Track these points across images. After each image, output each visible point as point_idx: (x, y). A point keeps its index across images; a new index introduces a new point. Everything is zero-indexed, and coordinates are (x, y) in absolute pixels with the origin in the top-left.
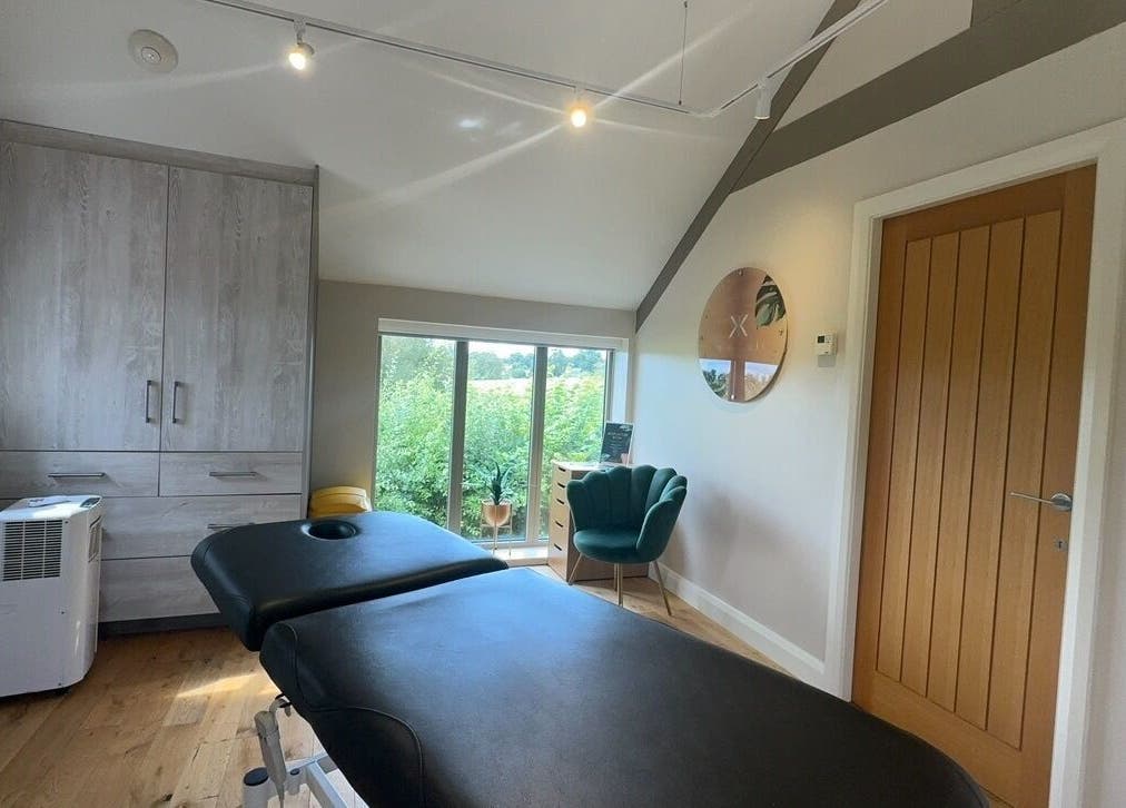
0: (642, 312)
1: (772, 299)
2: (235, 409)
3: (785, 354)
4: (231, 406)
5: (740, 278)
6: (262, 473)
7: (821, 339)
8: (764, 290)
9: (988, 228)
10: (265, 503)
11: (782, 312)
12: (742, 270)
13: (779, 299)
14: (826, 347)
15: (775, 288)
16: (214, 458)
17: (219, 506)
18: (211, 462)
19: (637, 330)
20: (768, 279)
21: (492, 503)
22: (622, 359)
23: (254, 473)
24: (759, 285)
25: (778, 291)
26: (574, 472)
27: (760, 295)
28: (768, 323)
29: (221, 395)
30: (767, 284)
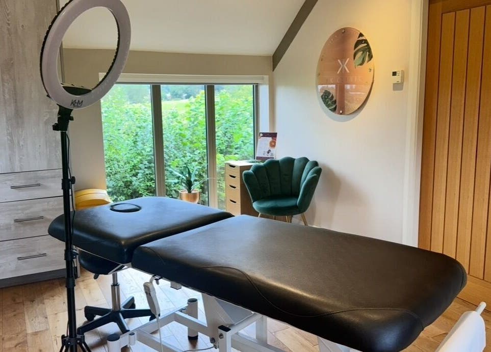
0: (276, 58)
1: (364, 48)
2: (21, 143)
3: (372, 83)
4: (19, 143)
5: (343, 35)
6: (44, 184)
7: (394, 74)
8: (358, 43)
9: (484, 7)
10: (48, 203)
11: (371, 57)
12: (344, 29)
13: (368, 49)
14: (397, 79)
15: (366, 41)
16: (12, 177)
17: (20, 207)
18: (10, 180)
19: (273, 70)
20: (361, 35)
21: (187, 192)
22: (264, 90)
23: (39, 185)
24: (355, 39)
25: (367, 43)
26: (241, 167)
27: (356, 46)
28: (362, 64)
29: (10, 134)
30: (361, 38)
